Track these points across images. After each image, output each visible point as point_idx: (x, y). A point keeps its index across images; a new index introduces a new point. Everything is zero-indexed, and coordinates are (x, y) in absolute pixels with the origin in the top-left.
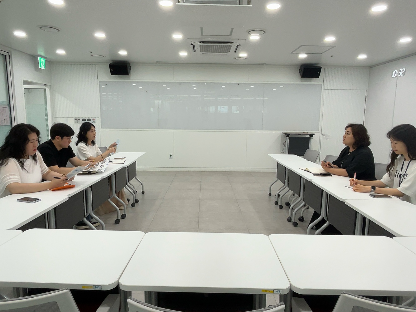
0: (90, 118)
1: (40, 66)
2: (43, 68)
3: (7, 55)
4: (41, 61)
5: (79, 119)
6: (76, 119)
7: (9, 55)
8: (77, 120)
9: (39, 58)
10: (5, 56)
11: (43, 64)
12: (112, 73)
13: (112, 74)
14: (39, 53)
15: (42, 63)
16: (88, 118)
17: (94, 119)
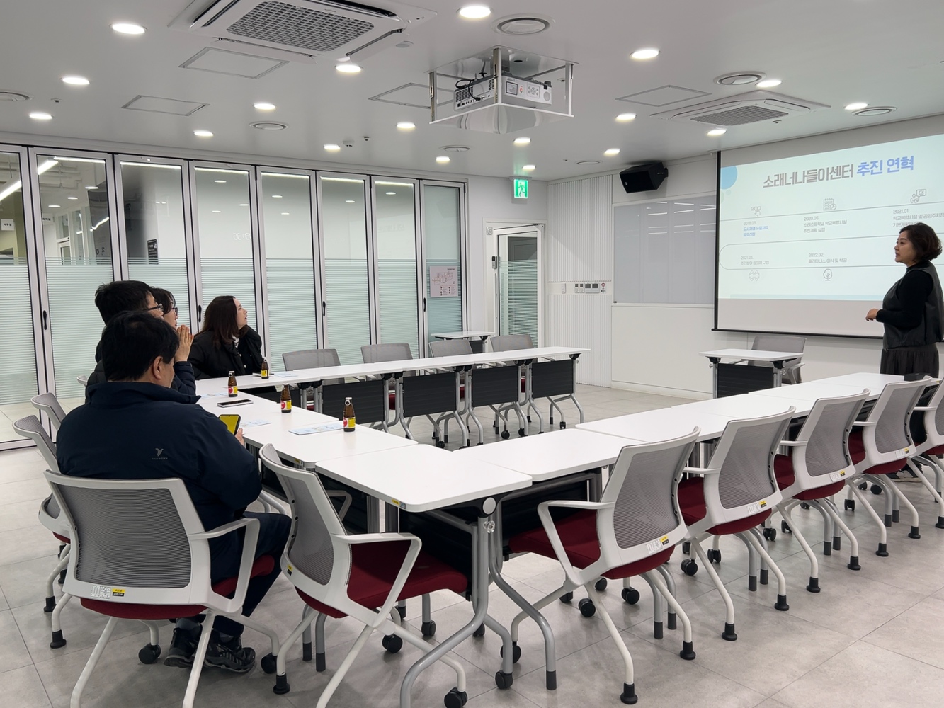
0: (597, 283)
1: (517, 195)
2: (523, 196)
3: (461, 186)
4: (519, 185)
5: (582, 285)
6: (577, 286)
7: (465, 187)
8: (579, 286)
9: (515, 181)
10: (459, 188)
11: (522, 189)
12: (629, 189)
13: (627, 192)
14: (515, 173)
15: (519, 190)
16: (594, 283)
17: (603, 285)
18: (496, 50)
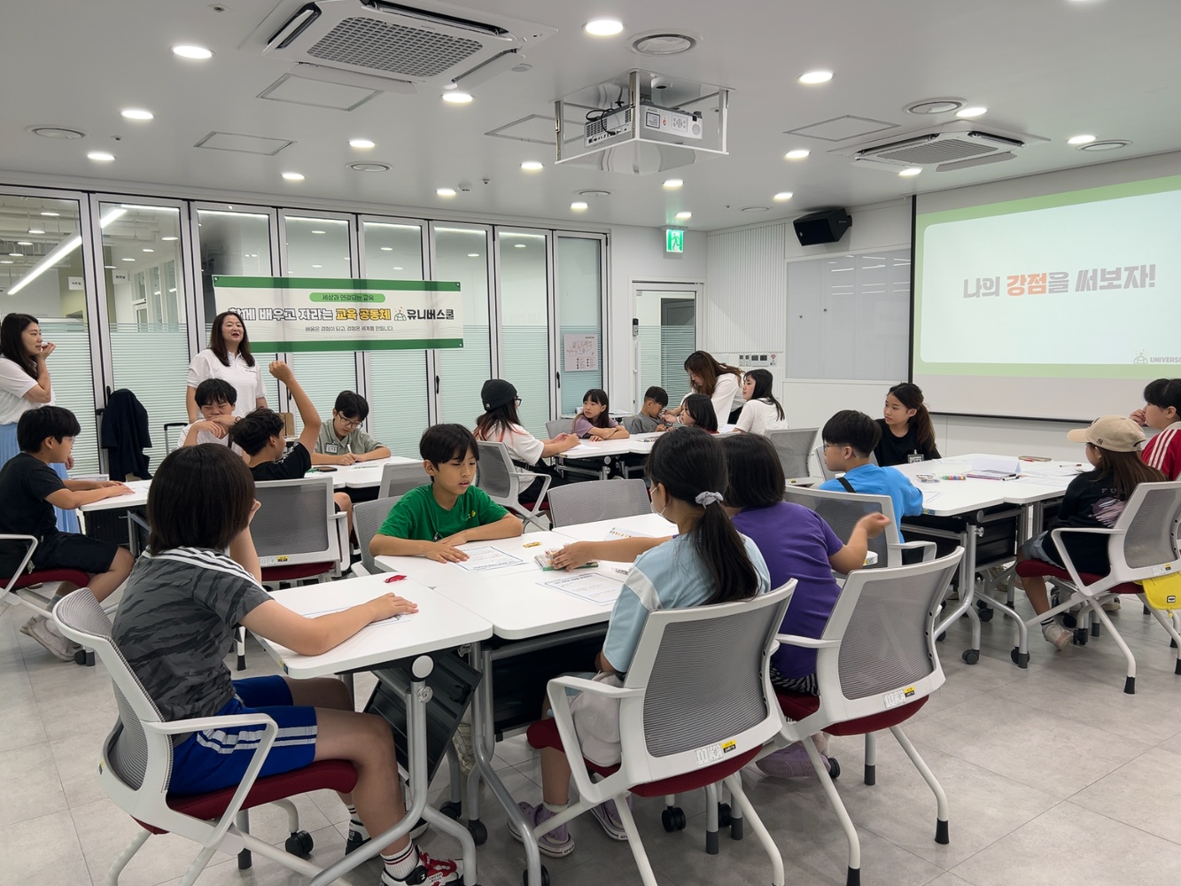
0: (765, 354)
1: (670, 248)
2: (677, 250)
3: (603, 238)
4: (672, 236)
5: (747, 357)
6: (741, 357)
7: (607, 239)
8: (744, 357)
9: (668, 231)
10: (600, 240)
11: (676, 241)
12: (805, 241)
13: (803, 245)
14: (668, 222)
15: (673, 242)
16: (762, 354)
17: (773, 356)
18: (633, 74)
